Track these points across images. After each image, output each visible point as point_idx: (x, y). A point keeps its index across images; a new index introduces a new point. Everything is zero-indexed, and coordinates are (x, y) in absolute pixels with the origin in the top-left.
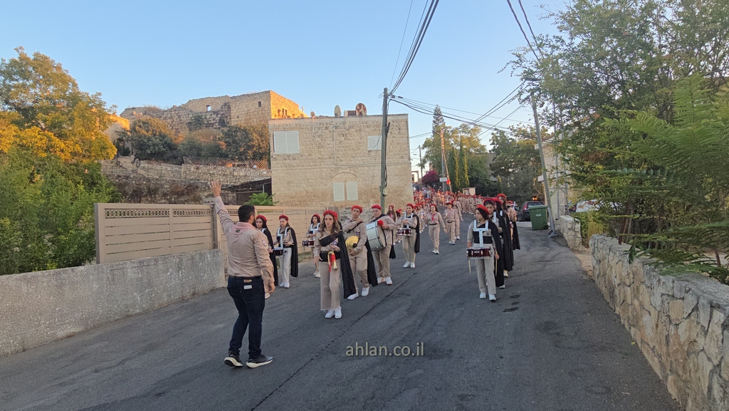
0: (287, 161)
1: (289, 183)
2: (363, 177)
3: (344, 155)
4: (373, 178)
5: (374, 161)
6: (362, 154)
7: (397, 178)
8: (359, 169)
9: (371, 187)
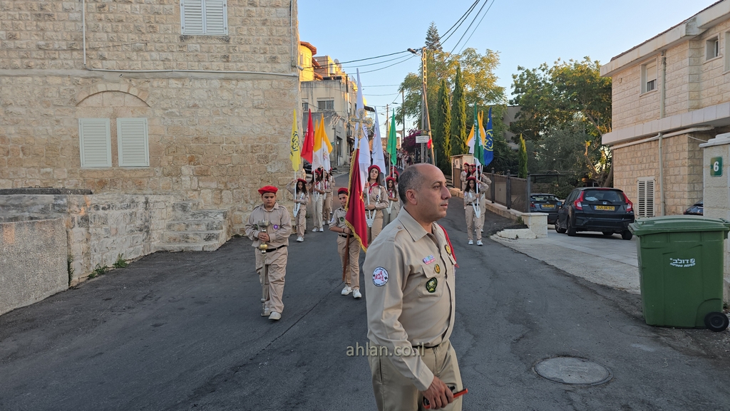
2: (165, 106)
3: (111, 44)
4: (193, 110)
5: (196, 66)
6: (164, 45)
7: (258, 113)
8: (155, 84)
9: (186, 134)
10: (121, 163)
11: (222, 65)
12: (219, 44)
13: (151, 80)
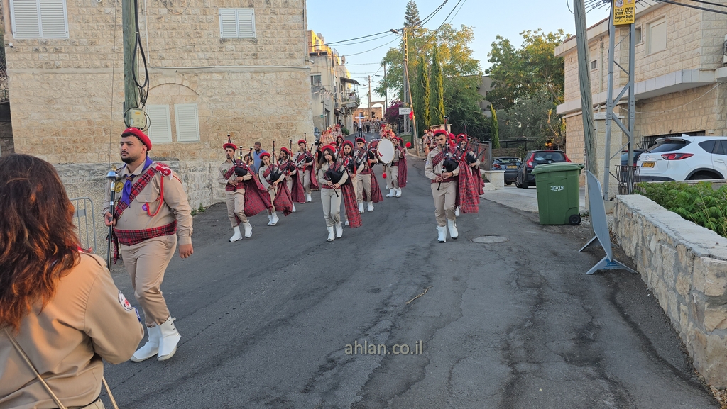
0: (42, 56)
1: (49, 102)
2: (210, 94)
3: (168, 48)
4: (231, 96)
5: (233, 63)
6: (208, 46)
7: (281, 98)
8: (202, 77)
9: (227, 115)
10: (179, 139)
11: (252, 61)
12: (250, 45)
13: (199, 74)
